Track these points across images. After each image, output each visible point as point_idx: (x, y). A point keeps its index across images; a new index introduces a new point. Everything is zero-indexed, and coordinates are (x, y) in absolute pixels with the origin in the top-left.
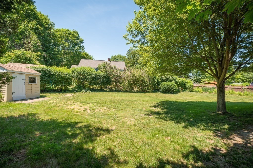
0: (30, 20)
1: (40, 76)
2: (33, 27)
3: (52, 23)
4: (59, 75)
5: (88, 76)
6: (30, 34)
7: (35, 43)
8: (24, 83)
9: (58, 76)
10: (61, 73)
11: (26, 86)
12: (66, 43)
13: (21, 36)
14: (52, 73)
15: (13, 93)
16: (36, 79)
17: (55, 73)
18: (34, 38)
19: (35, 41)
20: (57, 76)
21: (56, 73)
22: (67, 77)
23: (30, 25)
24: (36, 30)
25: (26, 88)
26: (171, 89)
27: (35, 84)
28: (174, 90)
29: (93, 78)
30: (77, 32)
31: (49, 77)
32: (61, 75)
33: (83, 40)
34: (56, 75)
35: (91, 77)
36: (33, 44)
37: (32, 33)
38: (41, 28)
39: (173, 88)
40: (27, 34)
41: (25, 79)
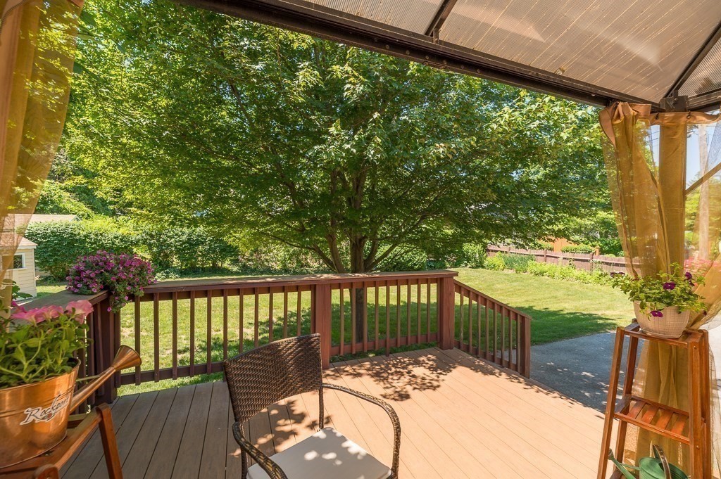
5: (171, 237)
9: (92, 244)
10: (101, 234)
16: (24, 258)
26: (404, 264)
27: (20, 270)
28: (415, 265)
29: (184, 243)
32: (101, 240)
35: (179, 241)
39: (410, 260)
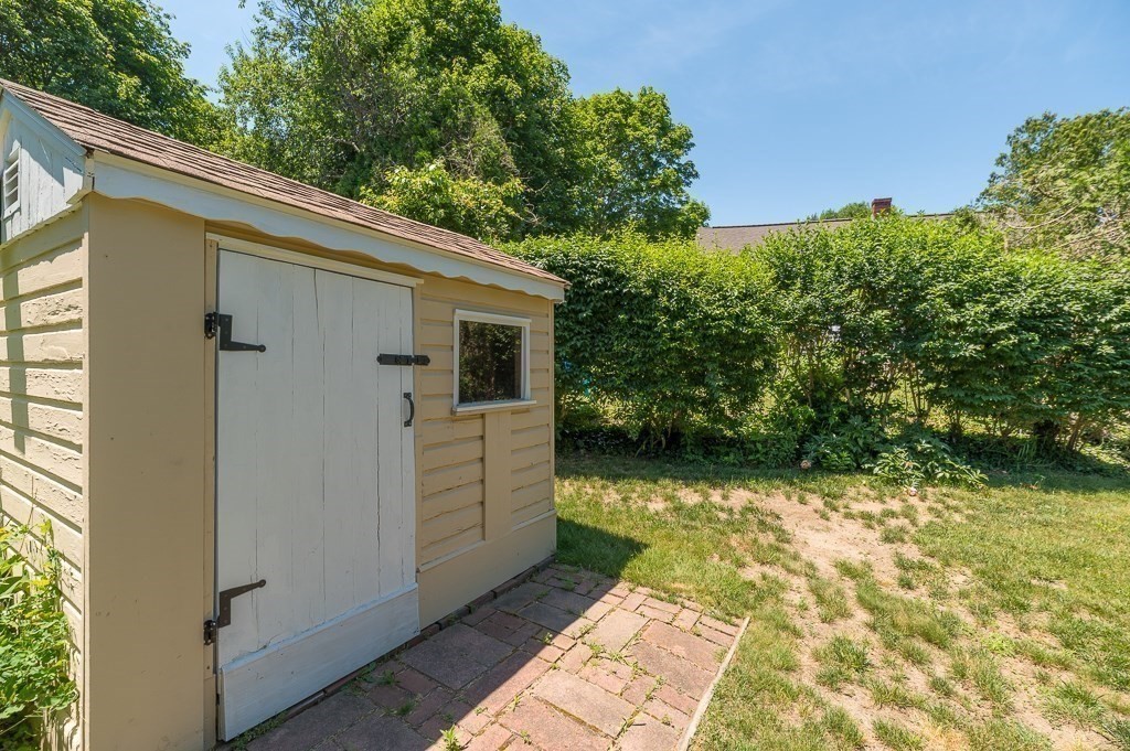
0: (474, 60)
1: (557, 307)
2: (482, 84)
3: (555, 66)
4: (685, 305)
6: (470, 112)
7: (493, 154)
8: (394, 410)
9: (674, 316)
10: (697, 282)
11: (423, 448)
12: (613, 161)
13: (435, 131)
14: (630, 287)
15: (226, 598)
16: (527, 344)
17: (648, 284)
18: (489, 131)
19: (491, 148)
20: (666, 311)
21: (654, 285)
22: (750, 325)
23: (472, 81)
24: (495, 97)
25: (424, 473)
27: (515, 412)
30: (660, 94)
31: (600, 331)
32: (698, 303)
33: (689, 135)
34: (663, 301)
36: (485, 162)
37: (481, 110)
38: (513, 88)
40: (461, 115)
41: (408, 351)
